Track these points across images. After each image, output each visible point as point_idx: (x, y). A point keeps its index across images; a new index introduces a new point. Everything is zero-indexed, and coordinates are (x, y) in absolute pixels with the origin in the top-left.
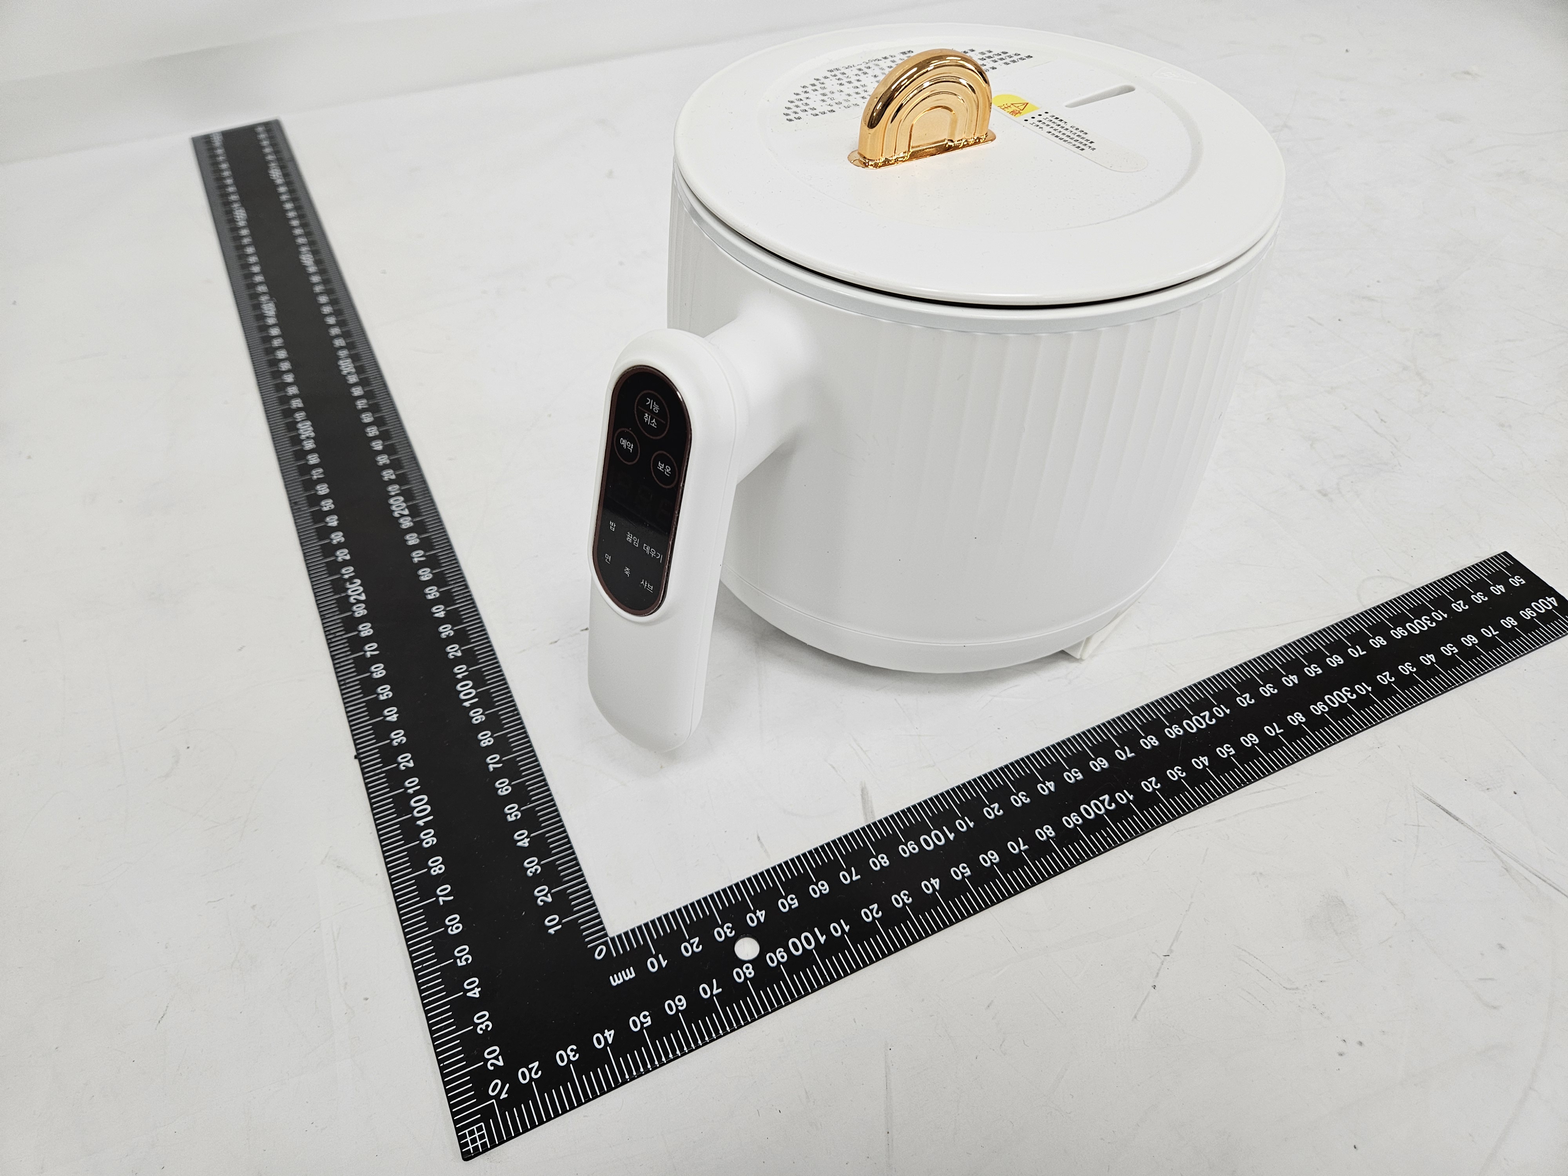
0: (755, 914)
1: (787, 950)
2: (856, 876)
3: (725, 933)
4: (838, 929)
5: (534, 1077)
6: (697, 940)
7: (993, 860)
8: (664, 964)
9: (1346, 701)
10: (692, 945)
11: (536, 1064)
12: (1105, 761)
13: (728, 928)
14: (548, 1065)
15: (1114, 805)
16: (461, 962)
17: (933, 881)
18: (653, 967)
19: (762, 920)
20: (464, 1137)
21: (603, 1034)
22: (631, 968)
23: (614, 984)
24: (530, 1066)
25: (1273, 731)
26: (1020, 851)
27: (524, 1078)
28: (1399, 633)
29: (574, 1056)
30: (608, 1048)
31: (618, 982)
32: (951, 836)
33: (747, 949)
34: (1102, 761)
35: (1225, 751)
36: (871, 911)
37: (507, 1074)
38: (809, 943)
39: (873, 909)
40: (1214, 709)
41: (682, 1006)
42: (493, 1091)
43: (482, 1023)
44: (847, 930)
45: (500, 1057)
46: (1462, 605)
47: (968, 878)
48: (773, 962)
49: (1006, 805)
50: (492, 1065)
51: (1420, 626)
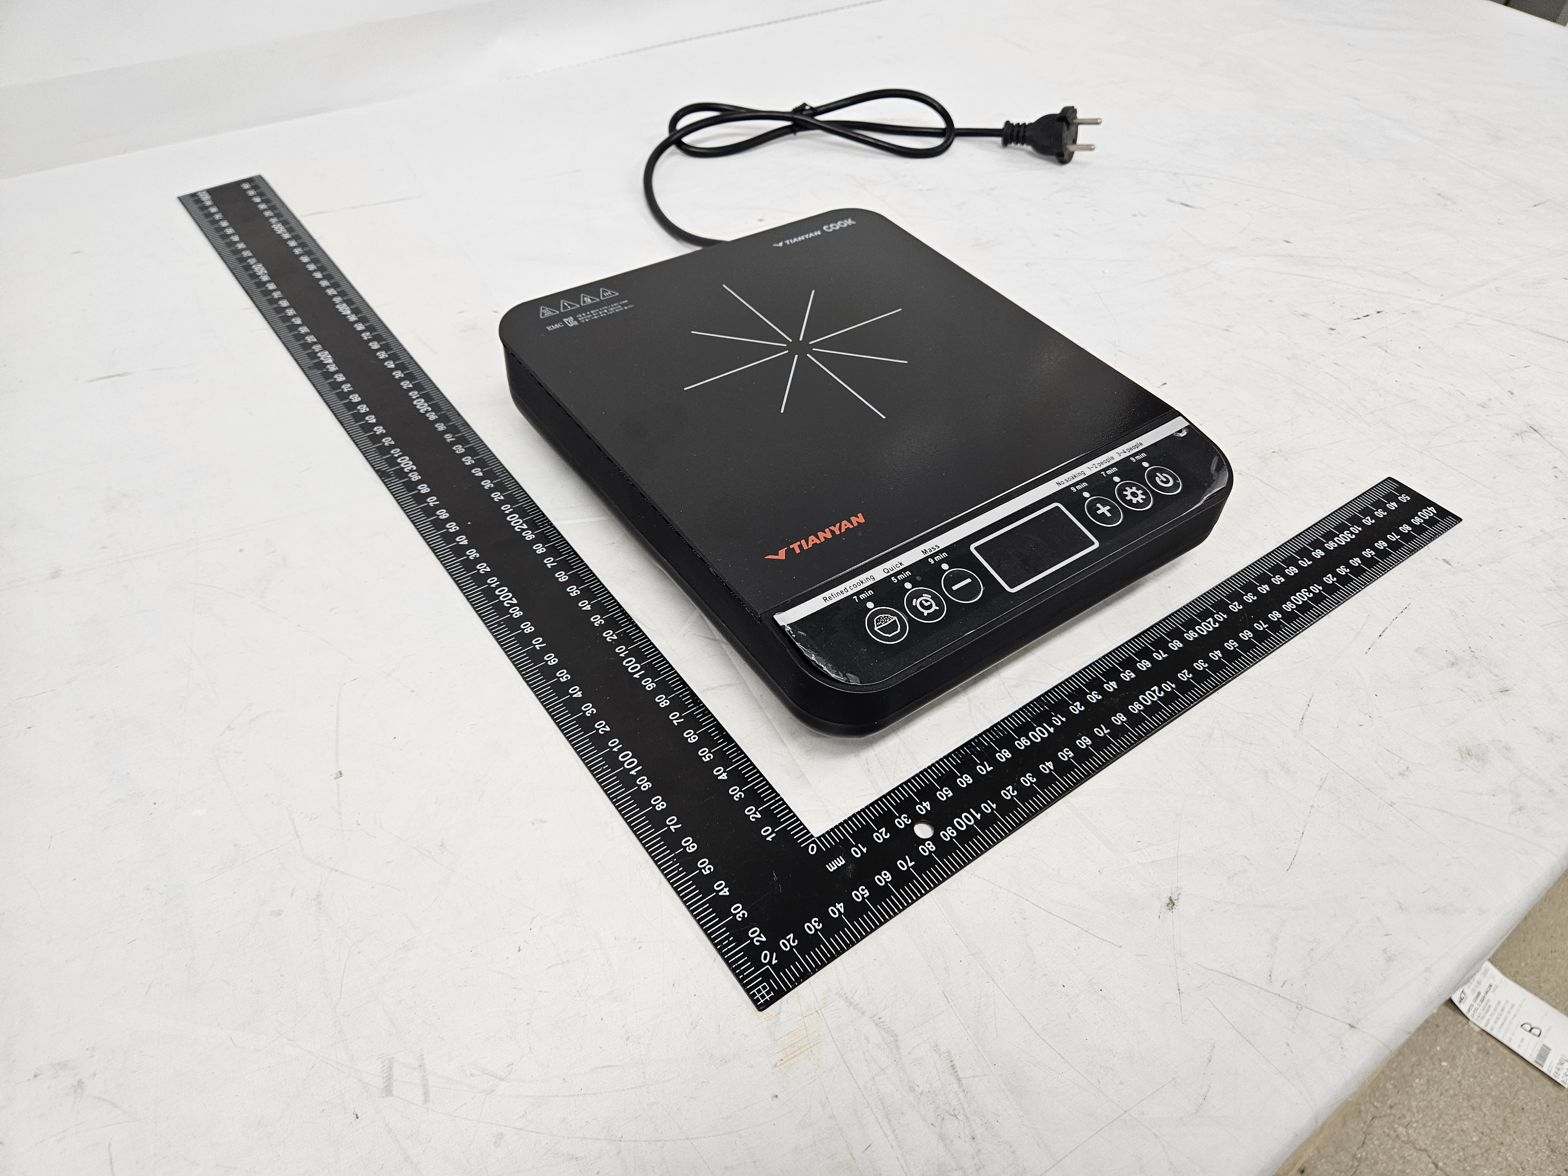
0: (922, 805)
1: (954, 828)
2: (989, 767)
3: (904, 822)
4: (988, 807)
5: (793, 944)
6: (884, 829)
7: (1087, 743)
8: (865, 850)
9: (1306, 599)
10: (881, 834)
11: (791, 935)
12: (1148, 663)
13: (905, 818)
14: (801, 935)
15: (1162, 693)
16: (706, 871)
17: (1047, 764)
18: (857, 854)
19: (929, 808)
20: (754, 994)
21: (835, 907)
22: (840, 857)
23: (831, 870)
24: (787, 938)
25: (1261, 626)
26: (1105, 734)
27: (786, 947)
28: (1331, 546)
29: (819, 925)
30: (842, 916)
31: (833, 869)
32: (1052, 730)
33: (923, 831)
34: (1145, 663)
35: (1231, 645)
36: (1008, 791)
37: (772, 945)
38: (970, 821)
39: (1009, 789)
40: (1215, 616)
41: (888, 878)
42: (765, 959)
43: (739, 913)
44: (995, 808)
45: (762, 935)
46: (1370, 520)
47: (1072, 758)
48: (947, 838)
49: (1084, 702)
50: (757, 941)
51: (1344, 538)
